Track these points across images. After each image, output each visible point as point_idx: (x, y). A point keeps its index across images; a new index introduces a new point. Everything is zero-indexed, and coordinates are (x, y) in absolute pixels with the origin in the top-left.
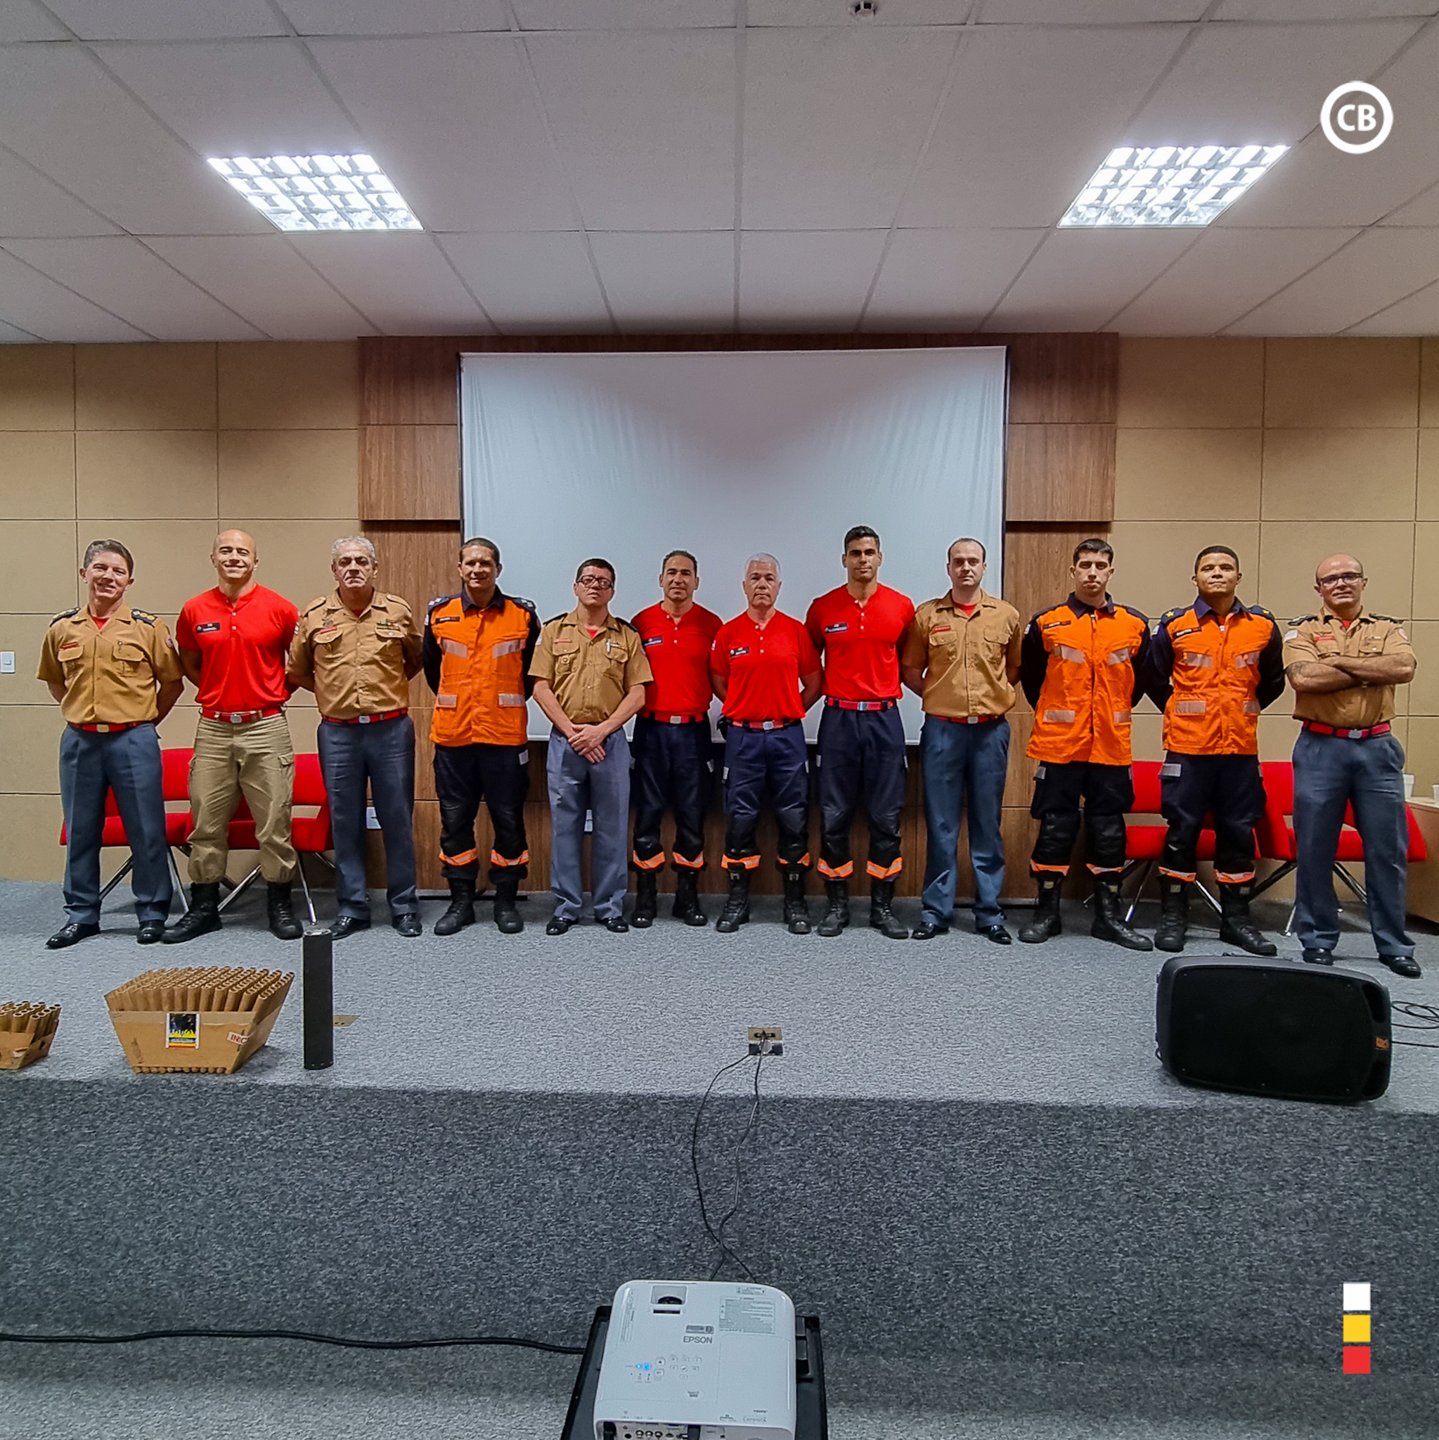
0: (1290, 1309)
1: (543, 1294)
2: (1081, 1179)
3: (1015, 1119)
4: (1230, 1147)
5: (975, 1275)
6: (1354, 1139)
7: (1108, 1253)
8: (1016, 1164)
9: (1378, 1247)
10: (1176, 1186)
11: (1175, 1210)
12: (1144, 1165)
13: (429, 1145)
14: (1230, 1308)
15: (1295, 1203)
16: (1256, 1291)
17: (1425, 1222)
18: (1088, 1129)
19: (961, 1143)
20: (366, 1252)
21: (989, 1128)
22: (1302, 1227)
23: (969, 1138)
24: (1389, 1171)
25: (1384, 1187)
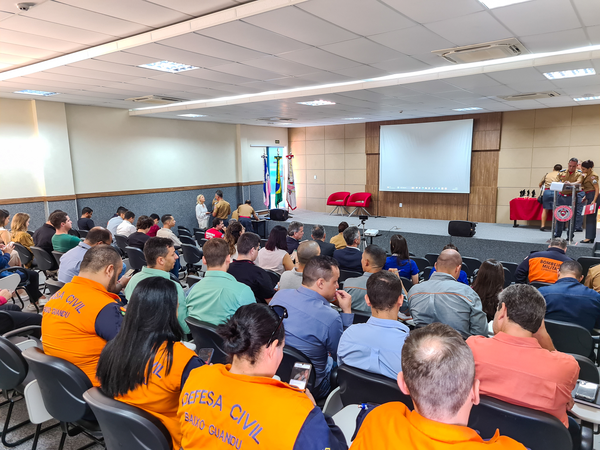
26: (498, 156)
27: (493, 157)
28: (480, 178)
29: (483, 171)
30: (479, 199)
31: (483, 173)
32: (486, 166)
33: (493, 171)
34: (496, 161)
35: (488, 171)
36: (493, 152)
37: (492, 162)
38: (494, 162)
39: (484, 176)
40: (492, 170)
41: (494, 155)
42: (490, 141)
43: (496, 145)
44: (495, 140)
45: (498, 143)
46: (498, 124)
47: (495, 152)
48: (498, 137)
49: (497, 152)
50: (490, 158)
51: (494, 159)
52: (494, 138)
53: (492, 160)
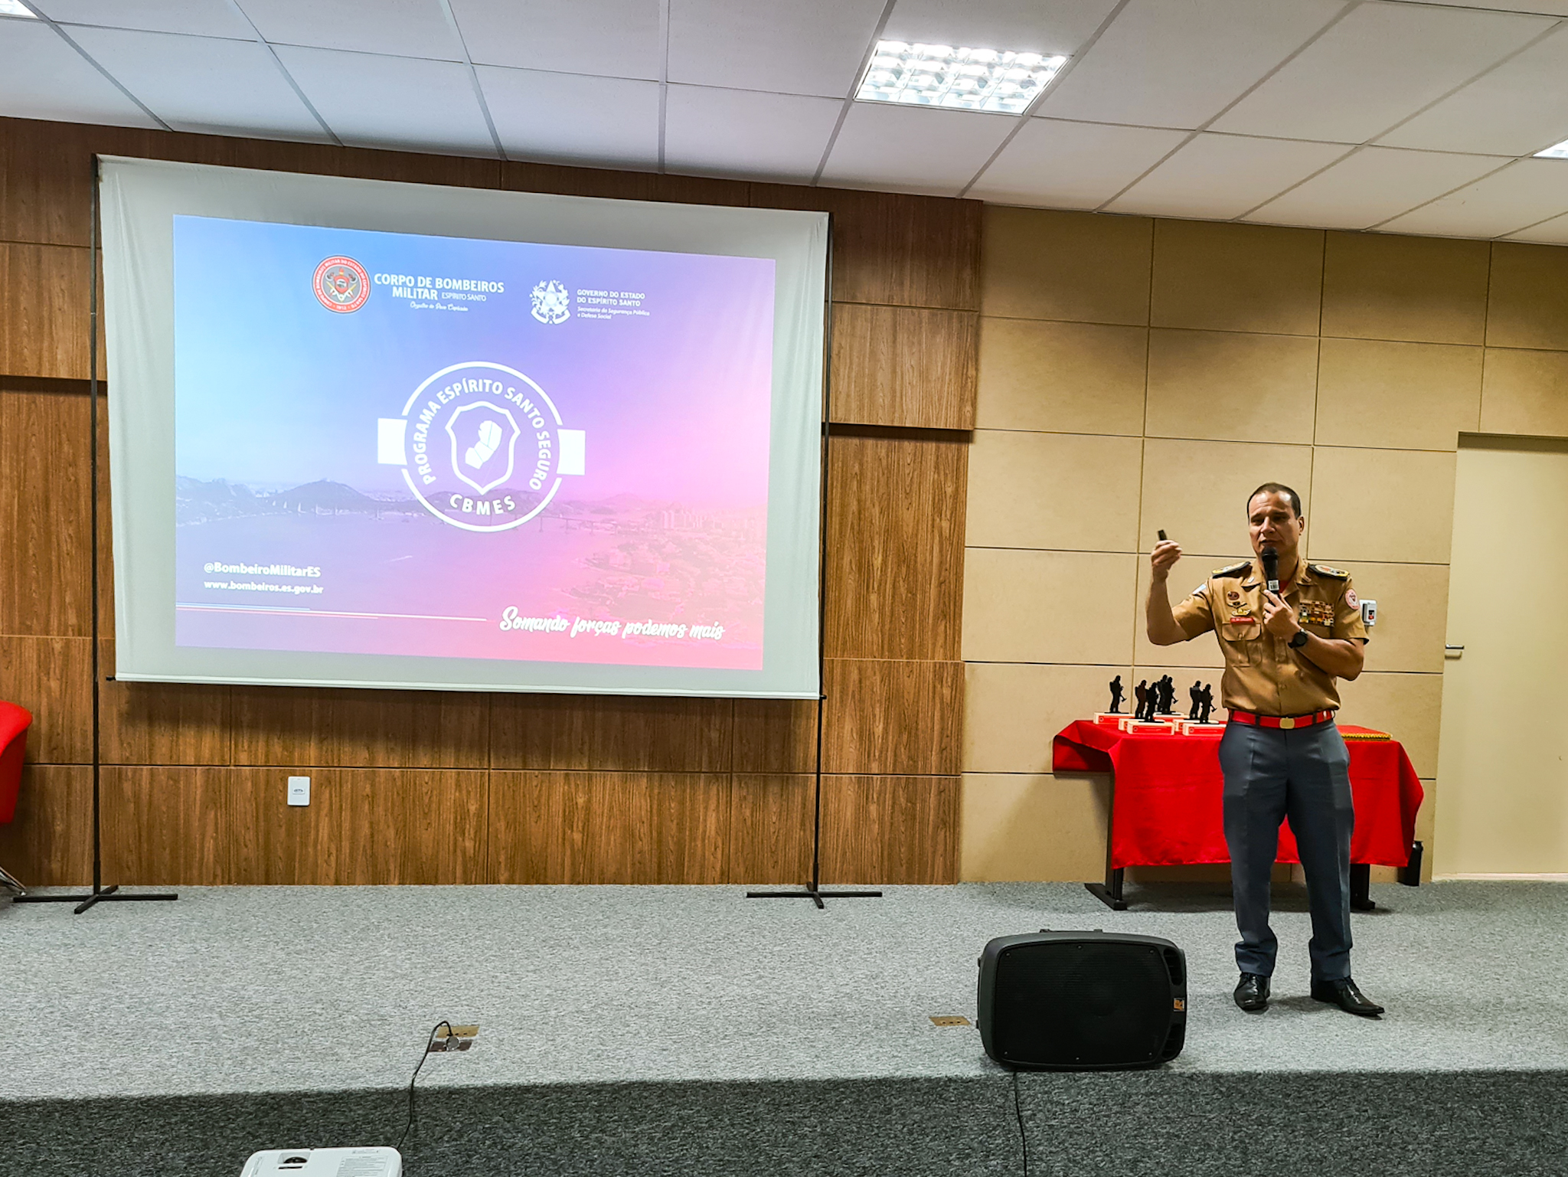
3: (701, 1098)
4: (917, 1117)
6: (1038, 1104)
10: (863, 1159)
12: (832, 1140)
18: (775, 1105)
19: (644, 1126)
26: (959, 473)
27: (931, 476)
28: (862, 601)
29: (878, 561)
30: (864, 735)
31: (878, 574)
32: (892, 530)
33: (936, 561)
34: (952, 504)
35: (905, 559)
36: (930, 447)
37: (928, 509)
38: (938, 510)
39: (881, 592)
40: (929, 555)
41: (937, 467)
42: (924, 375)
43: (955, 402)
44: (948, 371)
45: (969, 395)
46: (967, 274)
47: (943, 446)
48: (969, 357)
49: (954, 446)
50: (915, 480)
51: (939, 488)
52: (942, 357)
53: (927, 497)
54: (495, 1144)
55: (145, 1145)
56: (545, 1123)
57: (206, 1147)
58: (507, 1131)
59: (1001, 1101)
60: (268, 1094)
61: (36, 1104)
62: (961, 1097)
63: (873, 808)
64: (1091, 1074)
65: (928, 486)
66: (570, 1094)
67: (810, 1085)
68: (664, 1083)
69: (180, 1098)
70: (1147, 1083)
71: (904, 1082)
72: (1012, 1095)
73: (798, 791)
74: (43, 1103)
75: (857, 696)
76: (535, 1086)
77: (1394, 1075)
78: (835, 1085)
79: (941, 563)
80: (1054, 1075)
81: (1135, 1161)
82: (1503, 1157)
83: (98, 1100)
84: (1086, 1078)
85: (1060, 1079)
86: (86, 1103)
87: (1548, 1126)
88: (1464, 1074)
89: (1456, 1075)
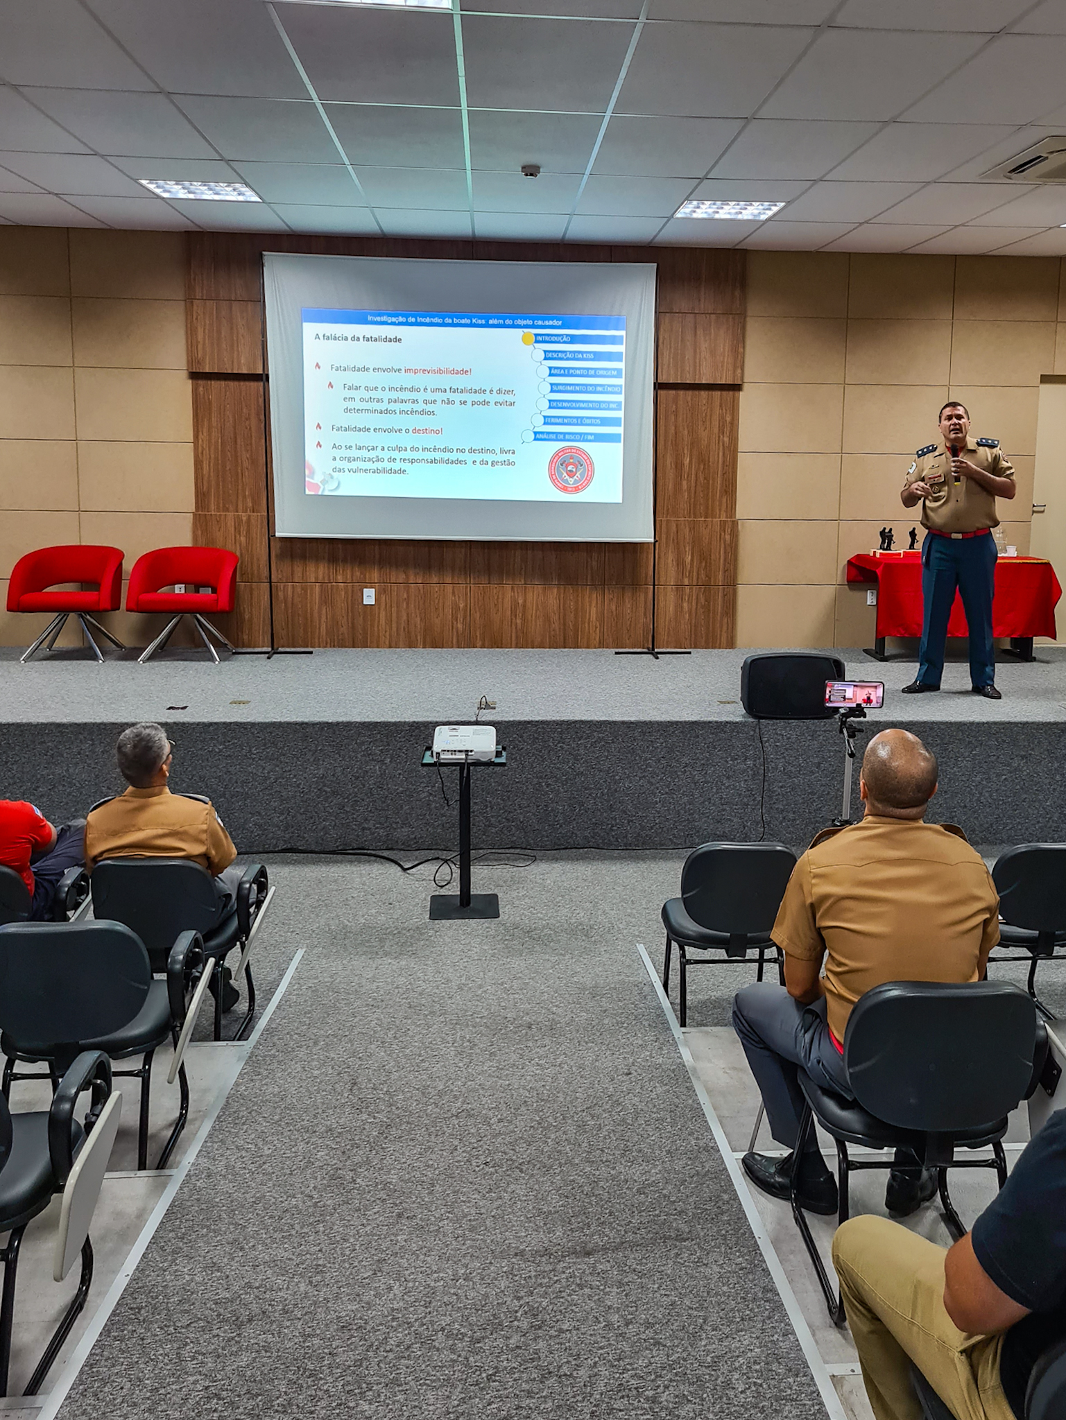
0: (741, 818)
1: (371, 825)
2: (641, 757)
3: (608, 729)
4: (712, 740)
5: (589, 806)
6: (770, 735)
7: (655, 794)
8: (608, 751)
9: (782, 787)
10: (685, 760)
11: (685, 771)
12: (671, 750)
13: (310, 750)
14: (712, 819)
15: (742, 766)
16: (724, 810)
17: (804, 774)
18: (644, 733)
19: (582, 741)
20: (275, 808)
21: (595, 734)
22: (746, 778)
23: (586, 739)
24: (786, 750)
25: (784, 757)
26: (734, 408)
27: (717, 411)
28: (678, 486)
29: (687, 461)
30: (680, 563)
31: (687, 468)
32: (694, 444)
33: (721, 461)
34: (730, 428)
35: (703, 460)
36: (717, 394)
37: (716, 430)
38: (722, 431)
39: (689, 481)
40: (717, 457)
41: (721, 406)
42: (713, 353)
43: (731, 368)
44: (727, 349)
45: (739, 362)
46: (737, 293)
47: (724, 393)
48: (739, 341)
49: (731, 393)
50: (708, 414)
51: (722, 418)
52: (723, 343)
53: (716, 423)
54: (514, 748)
55: (363, 743)
56: (537, 738)
57: (388, 745)
58: (520, 742)
59: (752, 733)
60: (414, 722)
61: (317, 724)
62: (733, 731)
63: (685, 605)
64: (796, 721)
65: (716, 417)
66: (548, 725)
67: (659, 723)
68: (591, 721)
69: (377, 723)
70: (825, 725)
71: (704, 723)
72: (757, 730)
73: (642, 596)
74: (319, 723)
75: (675, 541)
76: (532, 721)
77: (951, 723)
78: (671, 723)
79: (724, 462)
80: (778, 721)
81: (820, 763)
82: (1009, 765)
83: (342, 722)
84: (794, 722)
85: (782, 723)
86: (338, 724)
87: (1033, 749)
88: (987, 723)
89: (983, 723)
